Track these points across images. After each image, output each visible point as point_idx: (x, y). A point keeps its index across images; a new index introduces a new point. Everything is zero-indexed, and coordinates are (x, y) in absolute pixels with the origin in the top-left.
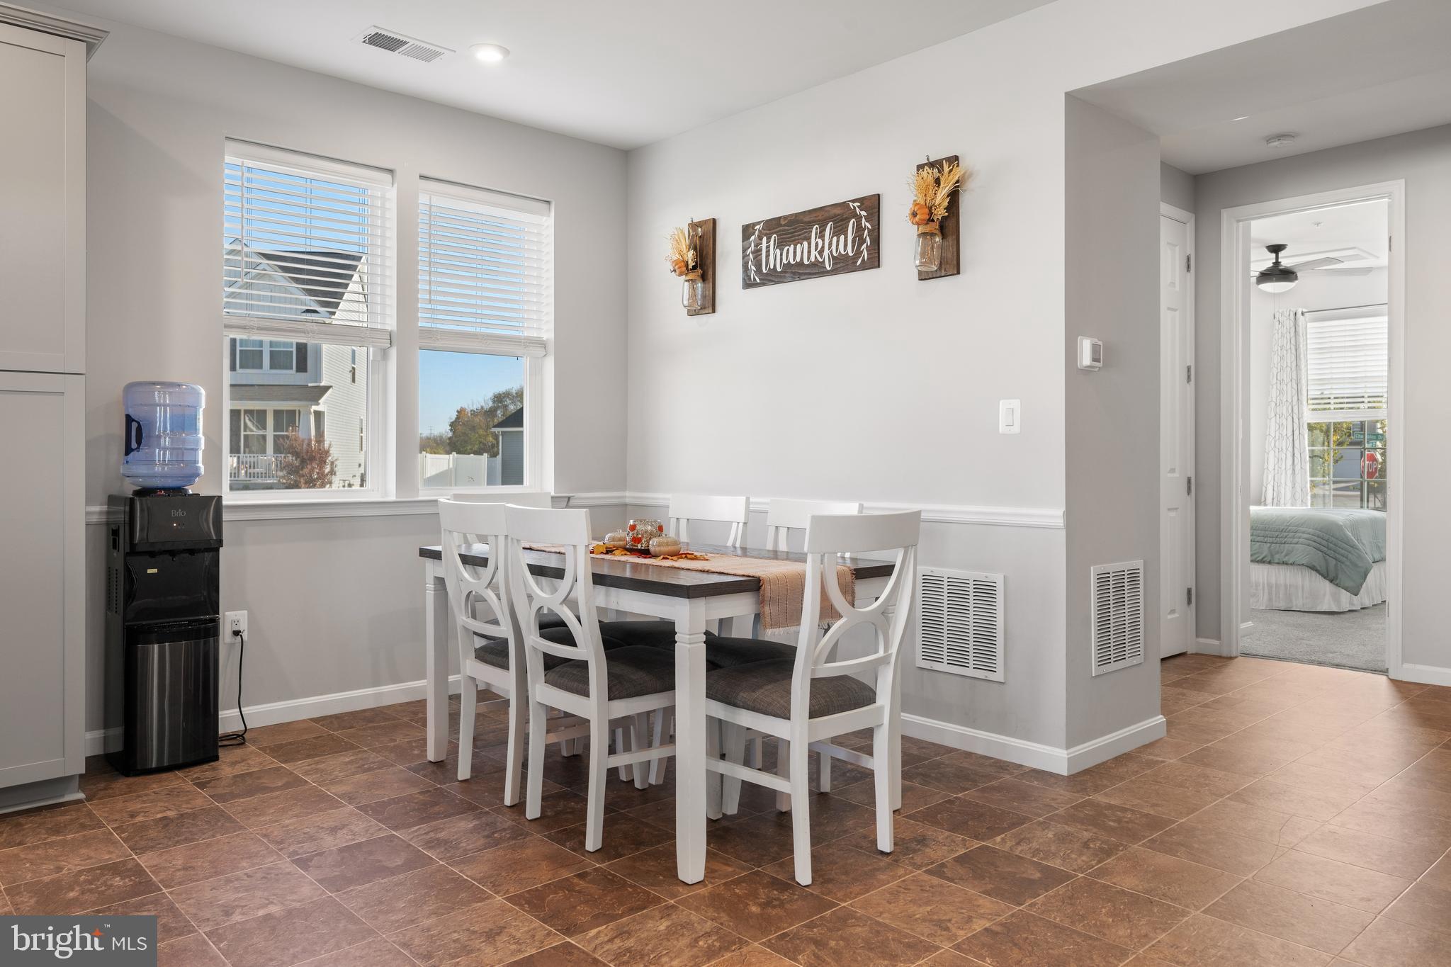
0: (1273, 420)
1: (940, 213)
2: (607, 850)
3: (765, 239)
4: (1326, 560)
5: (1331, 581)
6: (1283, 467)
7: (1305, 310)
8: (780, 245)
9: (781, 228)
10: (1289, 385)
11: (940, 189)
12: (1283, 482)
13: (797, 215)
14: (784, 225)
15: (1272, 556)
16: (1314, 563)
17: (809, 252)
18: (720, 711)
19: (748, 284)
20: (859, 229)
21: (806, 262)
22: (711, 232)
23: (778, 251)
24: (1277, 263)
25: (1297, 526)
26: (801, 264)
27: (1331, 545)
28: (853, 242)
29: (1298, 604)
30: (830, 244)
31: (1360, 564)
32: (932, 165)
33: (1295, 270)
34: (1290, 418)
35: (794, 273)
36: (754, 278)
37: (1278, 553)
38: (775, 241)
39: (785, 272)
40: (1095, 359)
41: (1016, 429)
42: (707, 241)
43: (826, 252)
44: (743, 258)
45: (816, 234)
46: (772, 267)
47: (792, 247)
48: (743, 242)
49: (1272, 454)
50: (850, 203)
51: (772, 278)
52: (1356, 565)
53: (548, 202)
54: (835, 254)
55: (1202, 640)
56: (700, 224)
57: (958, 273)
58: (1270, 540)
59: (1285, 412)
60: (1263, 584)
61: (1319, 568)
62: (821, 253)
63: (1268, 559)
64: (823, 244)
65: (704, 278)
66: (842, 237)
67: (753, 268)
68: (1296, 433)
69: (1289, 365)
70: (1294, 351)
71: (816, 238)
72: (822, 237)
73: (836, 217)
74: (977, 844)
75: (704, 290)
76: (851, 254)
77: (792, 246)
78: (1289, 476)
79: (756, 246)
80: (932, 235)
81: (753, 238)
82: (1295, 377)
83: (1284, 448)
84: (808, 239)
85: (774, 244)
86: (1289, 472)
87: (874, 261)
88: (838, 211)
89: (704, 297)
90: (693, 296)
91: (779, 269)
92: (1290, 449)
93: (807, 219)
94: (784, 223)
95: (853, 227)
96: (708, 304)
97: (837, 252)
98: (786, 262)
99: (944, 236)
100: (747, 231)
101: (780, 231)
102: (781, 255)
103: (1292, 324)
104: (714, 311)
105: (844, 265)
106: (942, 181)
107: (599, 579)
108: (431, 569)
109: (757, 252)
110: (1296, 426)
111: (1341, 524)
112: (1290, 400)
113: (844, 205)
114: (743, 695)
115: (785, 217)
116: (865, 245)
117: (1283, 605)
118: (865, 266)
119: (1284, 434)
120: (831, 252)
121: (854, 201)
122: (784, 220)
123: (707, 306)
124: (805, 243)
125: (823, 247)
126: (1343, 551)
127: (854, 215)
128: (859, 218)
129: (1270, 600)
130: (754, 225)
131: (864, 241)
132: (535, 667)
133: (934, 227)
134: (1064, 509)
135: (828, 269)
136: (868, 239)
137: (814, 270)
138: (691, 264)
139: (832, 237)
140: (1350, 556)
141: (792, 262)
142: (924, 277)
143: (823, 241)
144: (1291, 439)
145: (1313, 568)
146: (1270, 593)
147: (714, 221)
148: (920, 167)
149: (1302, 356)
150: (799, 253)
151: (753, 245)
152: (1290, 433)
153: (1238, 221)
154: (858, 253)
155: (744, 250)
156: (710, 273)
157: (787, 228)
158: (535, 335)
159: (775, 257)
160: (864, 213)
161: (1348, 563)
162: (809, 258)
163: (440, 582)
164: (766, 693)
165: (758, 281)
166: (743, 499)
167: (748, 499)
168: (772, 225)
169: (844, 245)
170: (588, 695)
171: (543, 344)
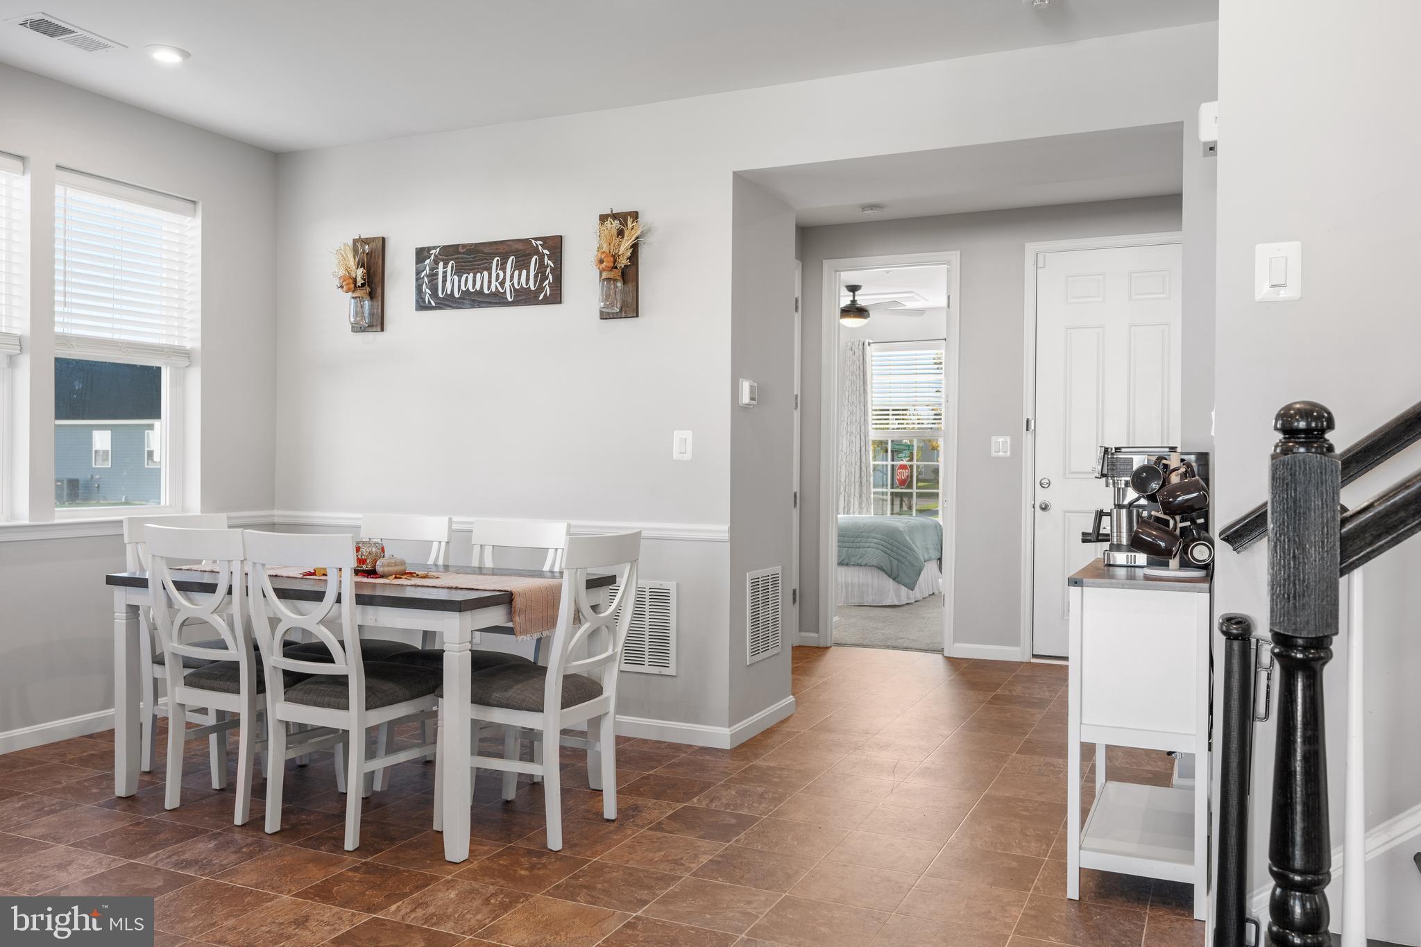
0: (845, 437)
1: (623, 262)
2: (362, 849)
3: (441, 264)
4: (891, 562)
5: (894, 579)
6: (853, 480)
7: (871, 341)
8: (459, 271)
9: (460, 256)
10: (858, 407)
11: (624, 241)
12: (852, 493)
13: (476, 245)
14: (463, 253)
15: (849, 559)
16: (882, 565)
17: (490, 282)
19: (421, 306)
20: (541, 267)
21: (486, 291)
22: (380, 250)
23: (456, 278)
24: (854, 301)
25: (869, 532)
26: (481, 292)
27: (895, 548)
28: (536, 277)
29: (869, 600)
30: (512, 277)
31: (916, 564)
32: (615, 216)
33: (868, 309)
34: (858, 436)
35: (473, 301)
36: (429, 302)
37: (853, 556)
38: (452, 267)
39: (464, 299)
40: (752, 399)
41: (688, 457)
42: (375, 258)
43: (508, 284)
44: (417, 280)
45: (497, 266)
46: (449, 292)
47: (471, 276)
48: (416, 264)
49: (843, 467)
50: (533, 241)
51: (449, 302)
52: (913, 565)
53: (194, 202)
54: (517, 287)
55: (803, 634)
56: (366, 241)
57: (637, 316)
58: (847, 545)
59: (854, 431)
60: (842, 583)
61: (885, 569)
62: (502, 284)
63: (846, 561)
64: (505, 276)
65: (372, 295)
66: (524, 272)
67: (428, 291)
68: (863, 449)
69: (858, 389)
70: (862, 377)
71: (497, 270)
72: (504, 269)
73: (520, 252)
74: (680, 806)
75: (371, 307)
76: (533, 288)
77: (471, 274)
78: (857, 487)
79: (432, 269)
80: (615, 280)
81: (428, 261)
82: (862, 400)
83: (853, 463)
84: (489, 269)
85: (452, 270)
86: (857, 485)
87: (556, 297)
88: (520, 246)
89: (372, 315)
90: (359, 313)
91: (457, 295)
92: (858, 463)
93: (487, 250)
94: (462, 251)
95: (536, 264)
96: (377, 322)
97: (518, 285)
98: (464, 289)
99: (625, 282)
100: (421, 254)
101: (458, 258)
102: (459, 281)
103: (861, 353)
104: (382, 330)
105: (525, 297)
106: (626, 233)
108: (122, 597)
109: (433, 276)
110: (863, 444)
111: (902, 530)
112: (858, 421)
113: (526, 242)
114: (496, 695)
115: (464, 246)
116: (547, 282)
117: (857, 601)
118: (546, 301)
119: (854, 450)
120: (513, 284)
121: (536, 239)
122: (463, 249)
123: (375, 323)
124: (486, 273)
125: (504, 279)
126: (903, 553)
127: (537, 252)
128: (542, 256)
129: (847, 597)
130: (429, 249)
131: (547, 278)
132: (274, 683)
133: (617, 273)
134: (729, 525)
135: (510, 300)
136: (550, 276)
137: (496, 300)
138: (360, 282)
139: (514, 271)
140: (908, 557)
141: (471, 290)
142: (605, 316)
143: (505, 273)
144: (859, 454)
145: (881, 569)
146: (847, 592)
147: (383, 239)
148: (603, 218)
149: (868, 382)
150: (480, 282)
151: (428, 268)
152: (858, 450)
153: (836, 271)
154: (540, 289)
155: (418, 273)
156: (379, 291)
157: (466, 256)
158: (176, 344)
159: (452, 284)
160: (546, 252)
161: (907, 563)
162: (489, 288)
163: (133, 610)
164: (516, 692)
165: (434, 304)
166: (446, 519)
167: (450, 519)
168: (449, 252)
169: (527, 279)
170: (346, 707)
171: (186, 354)
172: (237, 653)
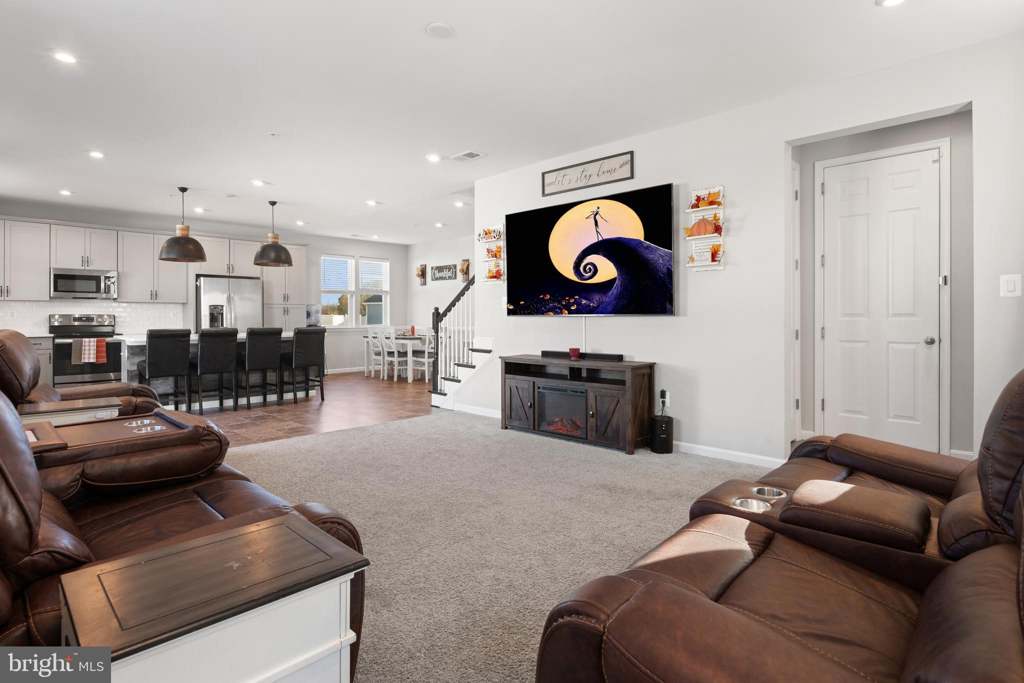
1: (465, 271)
3: (435, 270)
8: (439, 272)
11: (466, 265)
13: (441, 266)
14: (439, 268)
17: (444, 274)
18: (415, 359)
19: (433, 280)
20: (453, 271)
22: (425, 267)
26: (442, 277)
32: (464, 260)
35: (441, 279)
38: (437, 271)
39: (439, 278)
42: (424, 269)
44: (431, 274)
46: (437, 277)
48: (431, 270)
50: (451, 265)
51: (437, 279)
53: (388, 259)
56: (423, 265)
62: (446, 275)
64: (446, 273)
65: (423, 278)
66: (450, 272)
67: (433, 276)
72: (446, 271)
73: (448, 268)
75: (424, 280)
76: (451, 276)
80: (464, 274)
81: (433, 270)
84: (444, 272)
87: (455, 278)
88: (449, 266)
89: (423, 282)
90: (421, 281)
93: (443, 267)
95: (451, 270)
96: (425, 283)
99: (466, 275)
104: (426, 285)
105: (450, 278)
106: (466, 263)
107: (396, 338)
108: (366, 340)
109: (434, 273)
114: (419, 356)
115: (439, 266)
116: (453, 275)
118: (454, 279)
120: (448, 275)
127: (452, 268)
130: (433, 267)
131: (453, 273)
132: (386, 354)
135: (447, 278)
137: (444, 278)
138: (421, 274)
139: (448, 272)
142: (463, 282)
147: (426, 265)
148: (462, 261)
150: (442, 274)
155: (432, 272)
156: (425, 277)
158: (385, 289)
159: (438, 275)
162: (444, 276)
163: (368, 342)
164: (422, 355)
168: (437, 268)
169: (450, 274)
170: (394, 357)
171: (387, 292)
172: (380, 349)
